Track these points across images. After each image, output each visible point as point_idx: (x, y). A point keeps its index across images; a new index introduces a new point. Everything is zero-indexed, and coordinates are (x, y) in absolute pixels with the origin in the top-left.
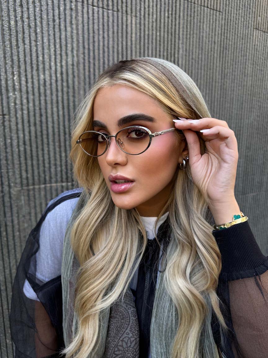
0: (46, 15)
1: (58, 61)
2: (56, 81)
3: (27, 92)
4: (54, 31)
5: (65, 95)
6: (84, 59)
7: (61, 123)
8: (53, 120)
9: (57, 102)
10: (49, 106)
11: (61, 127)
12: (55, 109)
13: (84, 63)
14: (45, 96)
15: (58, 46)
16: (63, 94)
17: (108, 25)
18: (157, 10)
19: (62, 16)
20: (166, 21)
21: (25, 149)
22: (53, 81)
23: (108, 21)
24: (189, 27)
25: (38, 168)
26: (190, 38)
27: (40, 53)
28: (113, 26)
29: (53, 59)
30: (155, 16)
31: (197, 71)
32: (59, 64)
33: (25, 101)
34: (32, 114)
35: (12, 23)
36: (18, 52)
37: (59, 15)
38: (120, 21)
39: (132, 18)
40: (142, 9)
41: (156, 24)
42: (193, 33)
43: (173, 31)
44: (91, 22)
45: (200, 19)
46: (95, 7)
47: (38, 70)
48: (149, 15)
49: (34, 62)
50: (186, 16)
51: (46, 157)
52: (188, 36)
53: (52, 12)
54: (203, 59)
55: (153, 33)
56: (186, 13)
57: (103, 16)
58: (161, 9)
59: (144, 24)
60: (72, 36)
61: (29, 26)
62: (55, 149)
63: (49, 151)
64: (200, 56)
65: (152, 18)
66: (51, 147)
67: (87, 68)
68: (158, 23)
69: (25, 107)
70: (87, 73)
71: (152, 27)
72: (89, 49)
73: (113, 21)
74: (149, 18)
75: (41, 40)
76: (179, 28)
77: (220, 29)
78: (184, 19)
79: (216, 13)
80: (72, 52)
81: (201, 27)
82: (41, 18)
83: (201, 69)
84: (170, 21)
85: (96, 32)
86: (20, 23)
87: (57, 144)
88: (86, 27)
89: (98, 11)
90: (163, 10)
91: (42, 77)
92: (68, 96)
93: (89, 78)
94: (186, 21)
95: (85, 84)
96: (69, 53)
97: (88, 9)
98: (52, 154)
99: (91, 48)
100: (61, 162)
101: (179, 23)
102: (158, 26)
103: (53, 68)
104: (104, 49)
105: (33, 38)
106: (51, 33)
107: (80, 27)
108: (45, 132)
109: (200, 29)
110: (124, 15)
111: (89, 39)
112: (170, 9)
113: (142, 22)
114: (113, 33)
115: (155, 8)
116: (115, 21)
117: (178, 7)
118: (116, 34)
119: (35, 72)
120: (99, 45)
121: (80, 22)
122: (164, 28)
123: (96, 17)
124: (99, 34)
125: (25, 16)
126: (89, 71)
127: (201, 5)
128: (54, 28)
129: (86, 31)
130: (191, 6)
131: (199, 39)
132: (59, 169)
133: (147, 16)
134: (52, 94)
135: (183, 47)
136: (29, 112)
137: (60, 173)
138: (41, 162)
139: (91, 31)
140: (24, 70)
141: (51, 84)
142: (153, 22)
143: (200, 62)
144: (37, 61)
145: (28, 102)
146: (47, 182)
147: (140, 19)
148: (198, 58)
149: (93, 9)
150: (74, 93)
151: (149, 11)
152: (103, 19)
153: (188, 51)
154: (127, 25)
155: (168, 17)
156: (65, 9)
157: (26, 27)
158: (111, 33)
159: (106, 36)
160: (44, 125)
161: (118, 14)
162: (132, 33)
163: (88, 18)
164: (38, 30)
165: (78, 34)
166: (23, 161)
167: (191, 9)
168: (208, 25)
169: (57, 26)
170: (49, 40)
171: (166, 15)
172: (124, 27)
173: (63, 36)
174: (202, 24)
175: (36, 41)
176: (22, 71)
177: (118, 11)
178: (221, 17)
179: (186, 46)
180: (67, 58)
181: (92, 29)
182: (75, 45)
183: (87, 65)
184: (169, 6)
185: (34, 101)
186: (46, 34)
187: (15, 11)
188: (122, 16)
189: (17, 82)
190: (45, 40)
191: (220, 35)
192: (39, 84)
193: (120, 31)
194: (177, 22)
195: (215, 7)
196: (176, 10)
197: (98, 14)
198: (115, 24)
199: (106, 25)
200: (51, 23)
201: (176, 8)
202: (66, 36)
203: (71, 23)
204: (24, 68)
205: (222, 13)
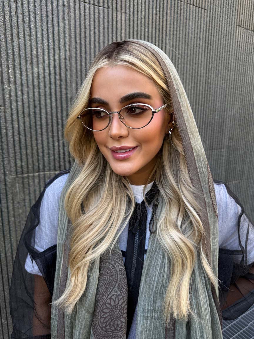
0: (39, 11)
1: (51, 55)
2: (50, 74)
3: (22, 85)
4: (48, 27)
5: (58, 87)
6: (76, 54)
7: (54, 115)
8: (46, 111)
9: (51, 94)
10: (43, 98)
11: (54, 118)
12: (48, 101)
13: (76, 57)
14: (39, 88)
15: (51, 41)
16: (56, 86)
17: (99, 21)
18: (145, 7)
19: (55, 12)
20: (154, 18)
21: (20, 138)
22: (47, 74)
23: (99, 17)
24: (175, 23)
25: (32, 157)
26: (176, 34)
27: (34, 48)
28: (104, 22)
29: (46, 53)
30: (143, 13)
31: (183, 65)
32: (52, 58)
33: (19, 93)
34: (26, 105)
35: (7, 18)
36: (13, 46)
37: (52, 11)
38: (110, 18)
39: (121, 14)
40: (132, 6)
41: (145, 21)
42: (180, 30)
43: (161, 27)
44: (82, 18)
45: (186, 16)
46: (86, 4)
47: (32, 63)
48: (138, 11)
49: (29, 56)
50: (173, 13)
51: (40, 146)
52: (175, 32)
53: (45, 8)
54: (189, 55)
55: (141, 29)
56: (173, 11)
57: (94, 12)
58: (149, 6)
59: (133, 20)
60: (64, 31)
61: (24, 22)
62: (48, 139)
63: (42, 141)
64: (186, 52)
65: (141, 15)
66: (45, 137)
67: (79, 62)
68: (147, 20)
69: (19, 99)
70: (79, 67)
71: (141, 23)
72: (81, 43)
73: (104, 17)
74: (138, 15)
75: (35, 35)
76: (166, 24)
77: (205, 26)
78: (171, 16)
79: (201, 10)
80: (65, 46)
81: (187, 24)
82: (35, 13)
83: (187, 64)
84: (158, 18)
85: (88, 27)
86: (14, 19)
87: (50, 134)
88: (78, 23)
89: (90, 8)
90: (151, 7)
91: (36, 70)
92: (61, 88)
93: (81, 72)
94: (173, 18)
95: (77, 77)
96: (62, 47)
97: (80, 6)
98: (45, 144)
99: (83, 43)
100: (54, 151)
101: (166, 20)
102: (147, 22)
103: (47, 62)
104: (95, 44)
105: (27, 33)
106: (45, 28)
107: (72, 22)
108: (38, 123)
109: (186, 25)
110: (115, 11)
111: (80, 35)
112: (158, 6)
113: (132, 19)
114: (104, 29)
115: (143, 5)
116: (106, 17)
117: (165, 4)
118: (106, 30)
119: (29, 66)
120: (90, 40)
121: (72, 18)
122: (152, 24)
123: (87, 14)
124: (90, 30)
125: (20, 11)
126: (81, 65)
127: (187, 3)
128: (47, 23)
129: (78, 27)
130: (178, 4)
131: (185, 35)
132: (52, 158)
133: (136, 12)
134: (45, 87)
135: (170, 43)
136: (23, 104)
137: (53, 161)
138: (35, 151)
139: (83, 27)
140: (19, 63)
141: (44, 77)
142: (141, 18)
143: (186, 57)
144: (31, 55)
145: (22, 94)
146: (41, 171)
147: (130, 15)
148: (185, 53)
149: (85, 6)
150: (66, 85)
151: (138, 8)
152: (94, 15)
153: (174, 47)
154: (117, 21)
155: (156, 14)
156: (58, 6)
157: (20, 22)
158: (101, 28)
159: (97, 31)
160: (38, 116)
161: (108, 11)
162: (121, 29)
163: (80, 14)
164: (32, 25)
165: (70, 29)
166: (18, 151)
167: (178, 7)
168: (194, 22)
169: (50, 22)
170: (42, 34)
171: (154, 12)
172: (115, 23)
173: (56, 31)
174: (188, 21)
175: (30, 36)
176: (16, 64)
177: (108, 7)
178: (206, 14)
179: (173, 42)
180: (60, 53)
181: (84, 25)
182: (67, 40)
183: (79, 59)
184: (156, 4)
185: (28, 93)
186: (39, 30)
187: (10, 6)
188: (112, 12)
189: (12, 76)
190: (39, 35)
191: (205, 32)
192: (33, 76)
193: (110, 27)
194: (165, 19)
195: (200, 5)
196: (163, 8)
197: (89, 10)
198: (106, 20)
199: (97, 21)
200: (44, 18)
201: (163, 5)
202: (59, 32)
203: (64, 18)
204: (19, 61)
205: (207, 10)
